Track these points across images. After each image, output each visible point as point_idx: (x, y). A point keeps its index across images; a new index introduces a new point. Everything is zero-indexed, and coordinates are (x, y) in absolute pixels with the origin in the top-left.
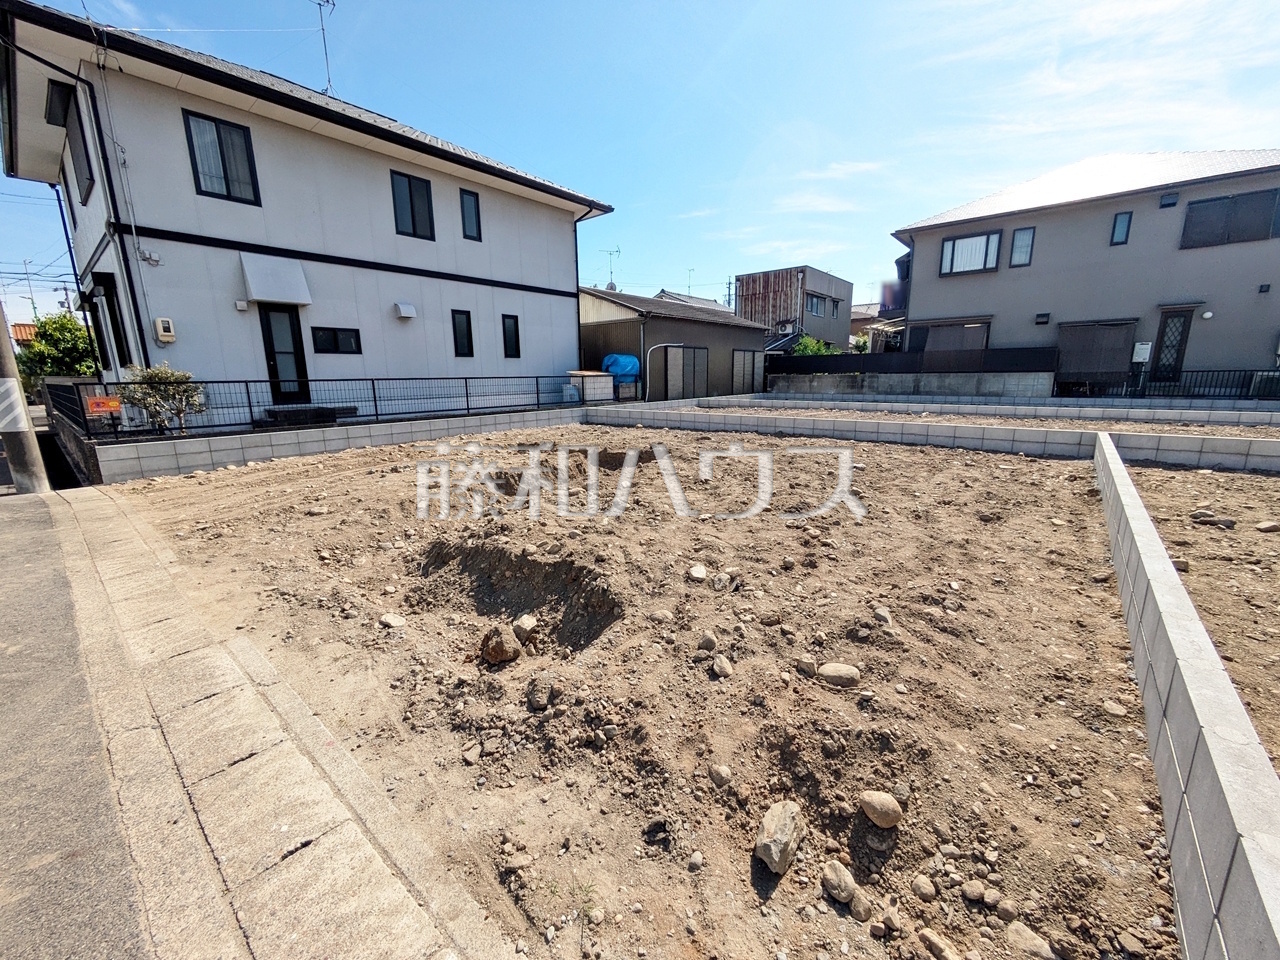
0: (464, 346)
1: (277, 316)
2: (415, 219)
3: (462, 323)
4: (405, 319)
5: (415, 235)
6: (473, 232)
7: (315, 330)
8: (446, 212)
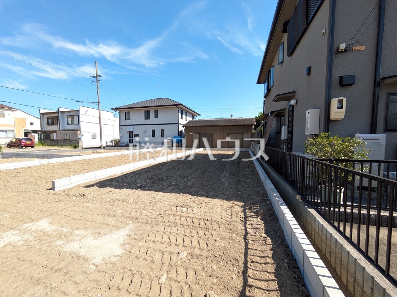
0: (153, 135)
1: (131, 133)
2: (147, 117)
3: (153, 132)
4: (145, 132)
5: (147, 119)
6: (156, 116)
7: (134, 134)
8: (152, 115)
